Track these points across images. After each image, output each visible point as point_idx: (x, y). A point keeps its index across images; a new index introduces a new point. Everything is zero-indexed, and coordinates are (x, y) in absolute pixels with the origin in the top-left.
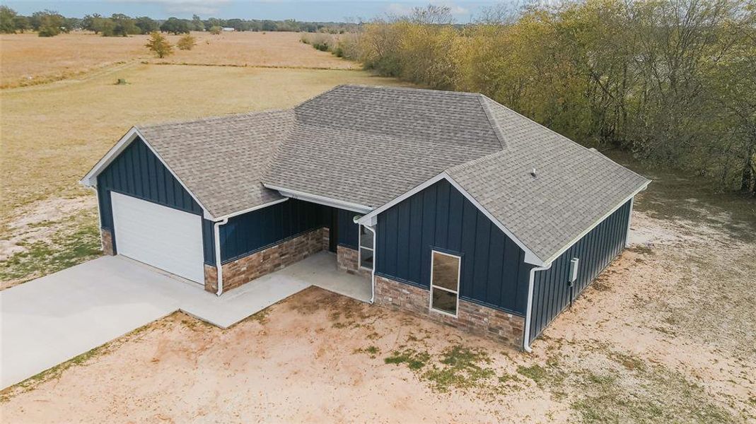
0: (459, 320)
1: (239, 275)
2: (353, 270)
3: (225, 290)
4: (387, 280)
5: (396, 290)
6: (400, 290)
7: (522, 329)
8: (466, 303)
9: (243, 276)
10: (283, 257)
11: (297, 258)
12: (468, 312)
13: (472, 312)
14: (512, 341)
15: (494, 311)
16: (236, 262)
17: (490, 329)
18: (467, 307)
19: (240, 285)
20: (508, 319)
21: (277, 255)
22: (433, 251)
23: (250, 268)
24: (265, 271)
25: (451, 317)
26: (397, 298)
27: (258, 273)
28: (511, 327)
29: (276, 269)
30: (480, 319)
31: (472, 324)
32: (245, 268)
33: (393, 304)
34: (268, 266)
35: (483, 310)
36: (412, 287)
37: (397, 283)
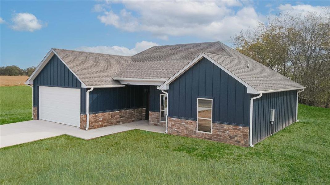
0: (213, 135)
1: (98, 122)
2: (157, 123)
3: (90, 128)
4: (174, 119)
5: (179, 124)
6: (181, 123)
7: (248, 134)
8: (216, 125)
9: (100, 123)
10: (121, 118)
11: (129, 120)
12: (218, 129)
13: (220, 129)
14: (243, 142)
15: (232, 126)
16: (97, 114)
17: (230, 137)
18: (217, 126)
19: (98, 127)
20: (239, 130)
21: (118, 116)
22: (198, 99)
23: (104, 120)
24: (112, 123)
25: (209, 134)
26: (179, 128)
27: (108, 123)
28: (242, 134)
29: (117, 124)
30: (224, 132)
31: (220, 136)
32: (101, 119)
33: (177, 132)
34: (113, 121)
35: (226, 126)
36: (187, 121)
37: (179, 120)
